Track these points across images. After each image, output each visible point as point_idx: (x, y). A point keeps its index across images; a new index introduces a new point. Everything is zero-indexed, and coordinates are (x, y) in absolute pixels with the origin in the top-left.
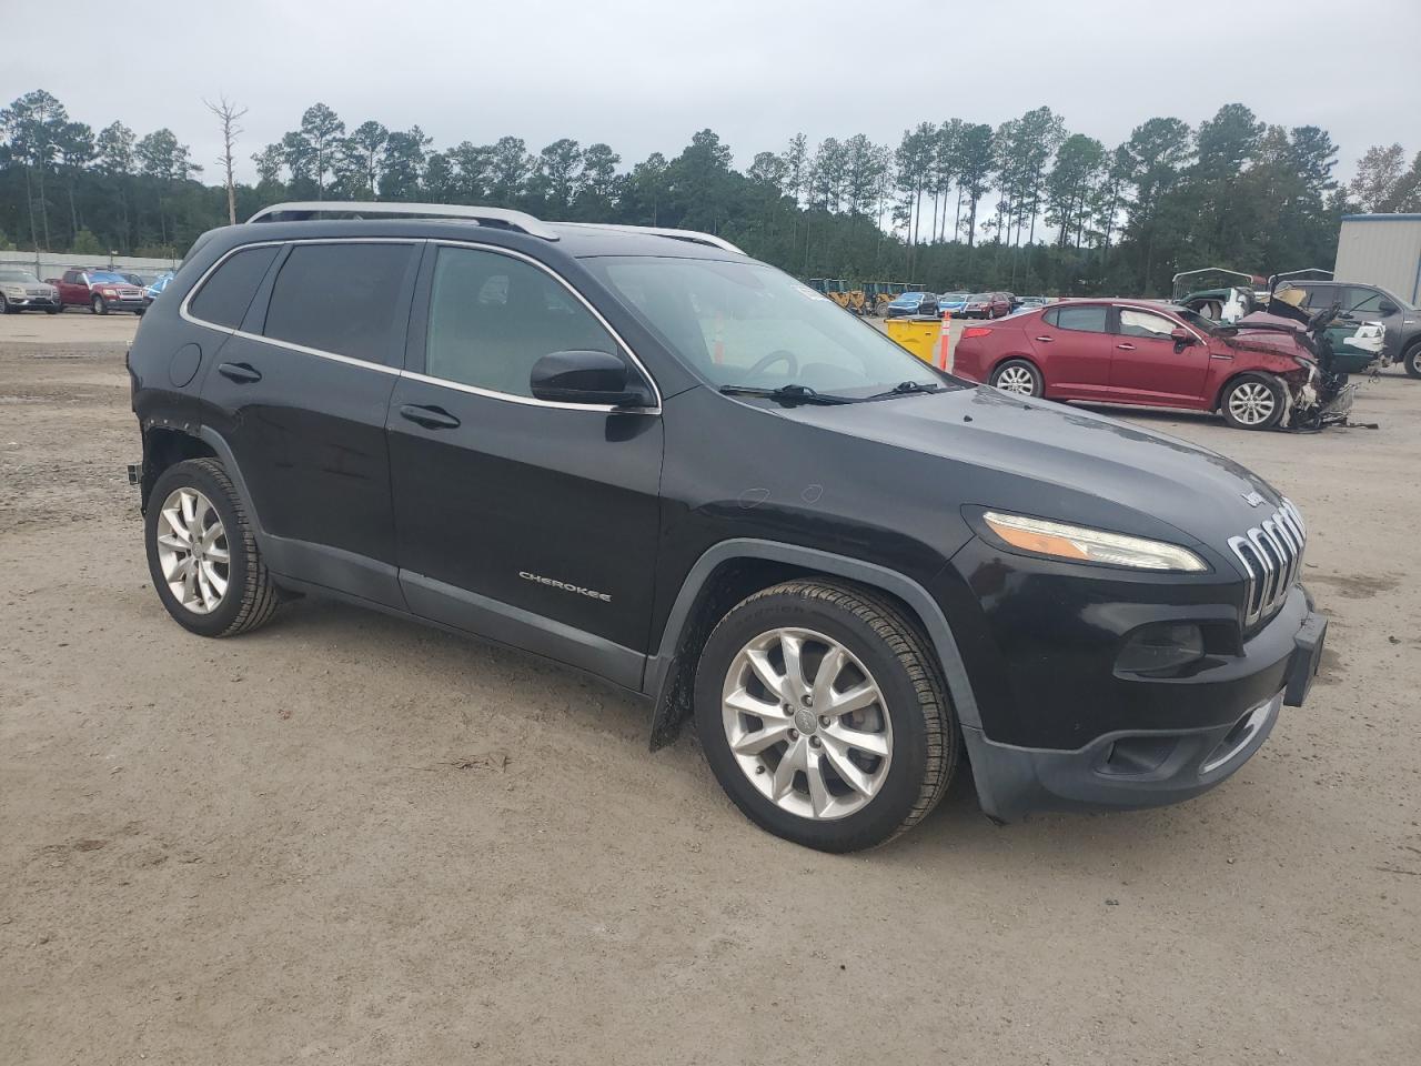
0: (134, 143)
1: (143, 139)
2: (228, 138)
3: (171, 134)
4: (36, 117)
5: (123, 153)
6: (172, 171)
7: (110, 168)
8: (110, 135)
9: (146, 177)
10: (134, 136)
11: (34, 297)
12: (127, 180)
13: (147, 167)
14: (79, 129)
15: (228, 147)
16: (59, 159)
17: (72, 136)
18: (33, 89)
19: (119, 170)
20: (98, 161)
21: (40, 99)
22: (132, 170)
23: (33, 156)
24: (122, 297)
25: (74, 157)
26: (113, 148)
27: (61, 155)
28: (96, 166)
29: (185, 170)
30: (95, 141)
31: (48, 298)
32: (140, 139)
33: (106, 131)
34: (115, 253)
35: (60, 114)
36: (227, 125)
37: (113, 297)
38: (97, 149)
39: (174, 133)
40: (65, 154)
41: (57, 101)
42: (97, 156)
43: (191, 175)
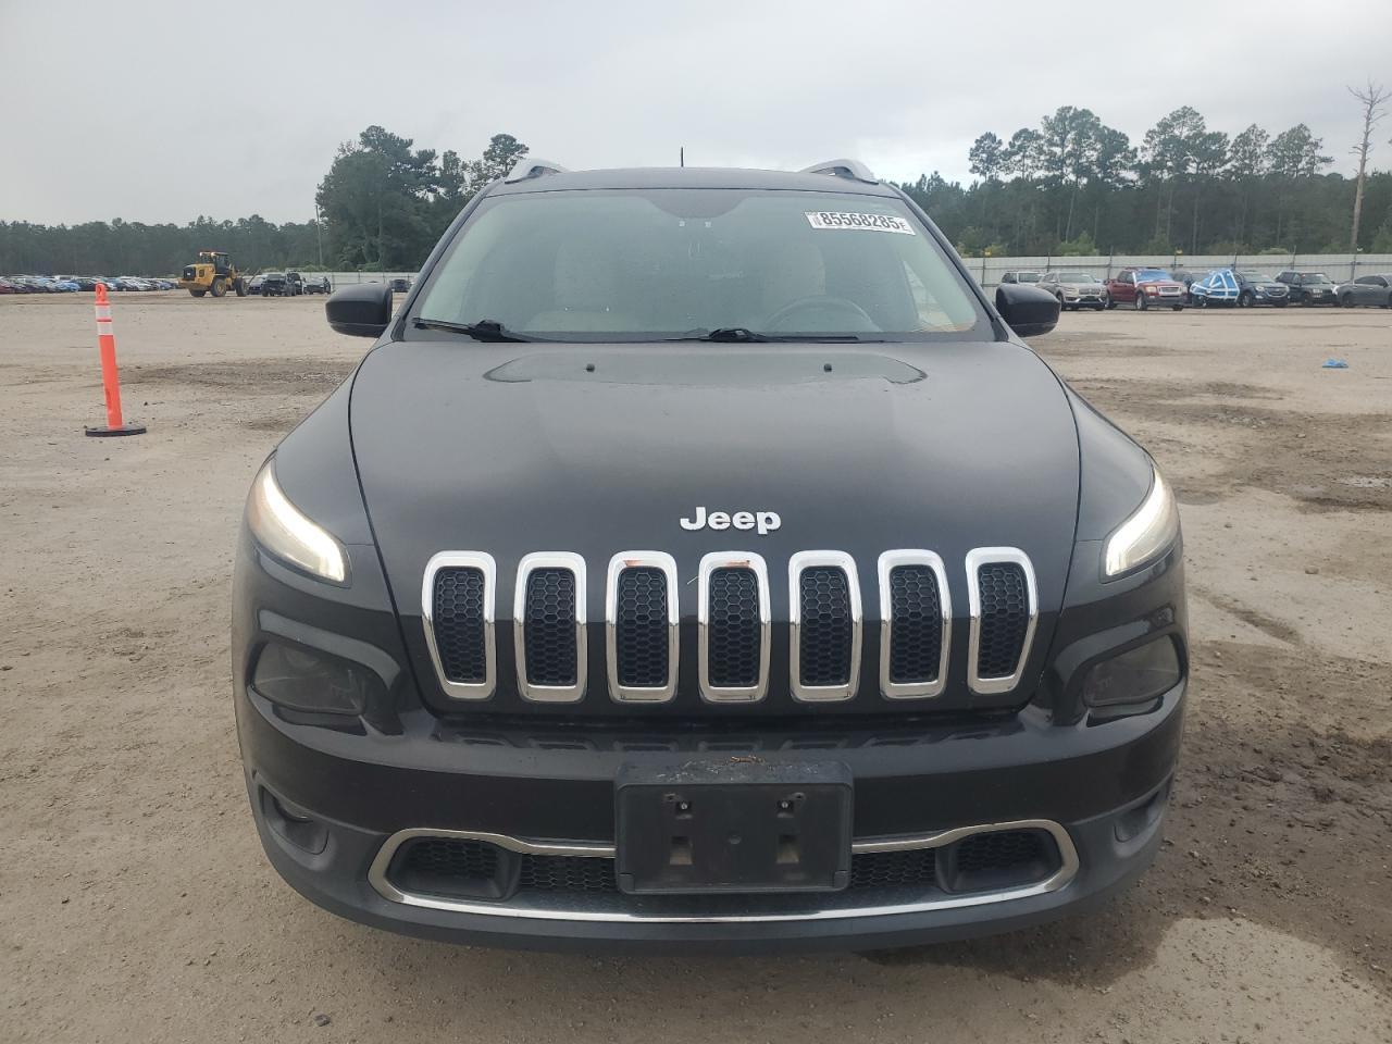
0: (1266, 144)
1: (1276, 138)
2: (1368, 125)
3: (1306, 128)
4: (1177, 132)
5: (1253, 155)
6: (1300, 166)
7: (1238, 172)
8: (1244, 139)
9: (1272, 176)
10: (1268, 136)
11: (1085, 296)
12: (1252, 181)
13: (1273, 166)
14: (1217, 138)
15: (1367, 134)
16: (1192, 169)
17: (1208, 146)
18: (1178, 107)
19: (1247, 172)
20: (1228, 166)
21: (1185, 114)
22: (1258, 171)
23: (1170, 169)
24: (1161, 293)
25: (1206, 165)
26: (1245, 152)
27: (1194, 165)
28: (1226, 171)
29: (1313, 164)
30: (1229, 148)
31: (1096, 296)
32: (1273, 138)
33: (1241, 135)
34: (1180, 252)
35: (1198, 127)
36: (1369, 112)
37: (1152, 294)
38: (1229, 155)
39: (1309, 127)
40: (1199, 164)
41: (1198, 114)
42: (1229, 160)
43: (1319, 169)
